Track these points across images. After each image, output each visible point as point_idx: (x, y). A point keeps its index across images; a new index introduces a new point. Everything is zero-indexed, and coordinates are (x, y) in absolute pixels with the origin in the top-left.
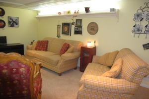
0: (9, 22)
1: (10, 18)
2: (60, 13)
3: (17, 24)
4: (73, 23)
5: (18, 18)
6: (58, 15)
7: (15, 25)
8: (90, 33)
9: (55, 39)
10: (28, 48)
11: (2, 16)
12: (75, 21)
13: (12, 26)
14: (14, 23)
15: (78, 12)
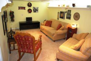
0: (34, 10)
1: (34, 8)
2: (59, 6)
3: (37, 11)
4: (66, 12)
5: (38, 7)
6: (58, 7)
7: (36, 11)
8: (75, 19)
9: (56, 20)
10: (41, 24)
11: (30, 7)
12: (67, 11)
13: (35, 12)
14: (36, 10)
15: (68, 6)
